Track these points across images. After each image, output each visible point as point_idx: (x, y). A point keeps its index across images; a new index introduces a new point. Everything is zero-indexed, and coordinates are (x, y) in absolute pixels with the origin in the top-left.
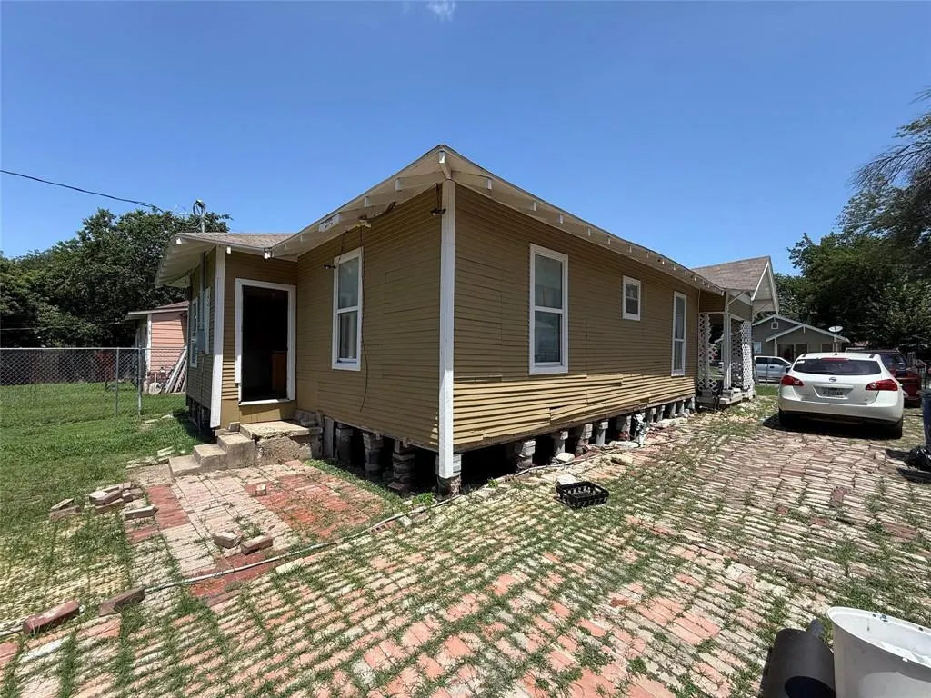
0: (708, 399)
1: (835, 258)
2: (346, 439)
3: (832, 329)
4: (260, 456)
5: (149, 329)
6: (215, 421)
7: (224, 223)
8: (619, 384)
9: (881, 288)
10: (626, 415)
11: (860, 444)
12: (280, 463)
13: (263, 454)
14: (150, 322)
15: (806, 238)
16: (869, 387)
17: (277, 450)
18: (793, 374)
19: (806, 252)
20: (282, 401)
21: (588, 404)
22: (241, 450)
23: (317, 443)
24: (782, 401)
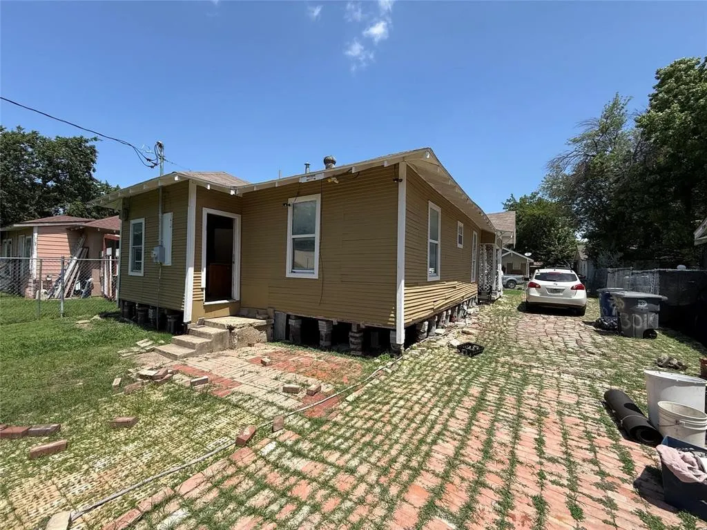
0: (485, 297)
1: (529, 212)
2: (298, 326)
3: (526, 254)
4: (236, 341)
5: (35, 240)
6: (187, 318)
7: (94, 147)
8: (455, 287)
9: (549, 231)
10: (455, 307)
11: (569, 319)
12: (250, 345)
13: (239, 340)
14: (36, 235)
15: (512, 197)
16: (572, 288)
17: (246, 336)
18: (534, 281)
19: (512, 206)
20: (231, 301)
21: (446, 299)
22: (220, 338)
23: (270, 331)
24: (529, 296)
